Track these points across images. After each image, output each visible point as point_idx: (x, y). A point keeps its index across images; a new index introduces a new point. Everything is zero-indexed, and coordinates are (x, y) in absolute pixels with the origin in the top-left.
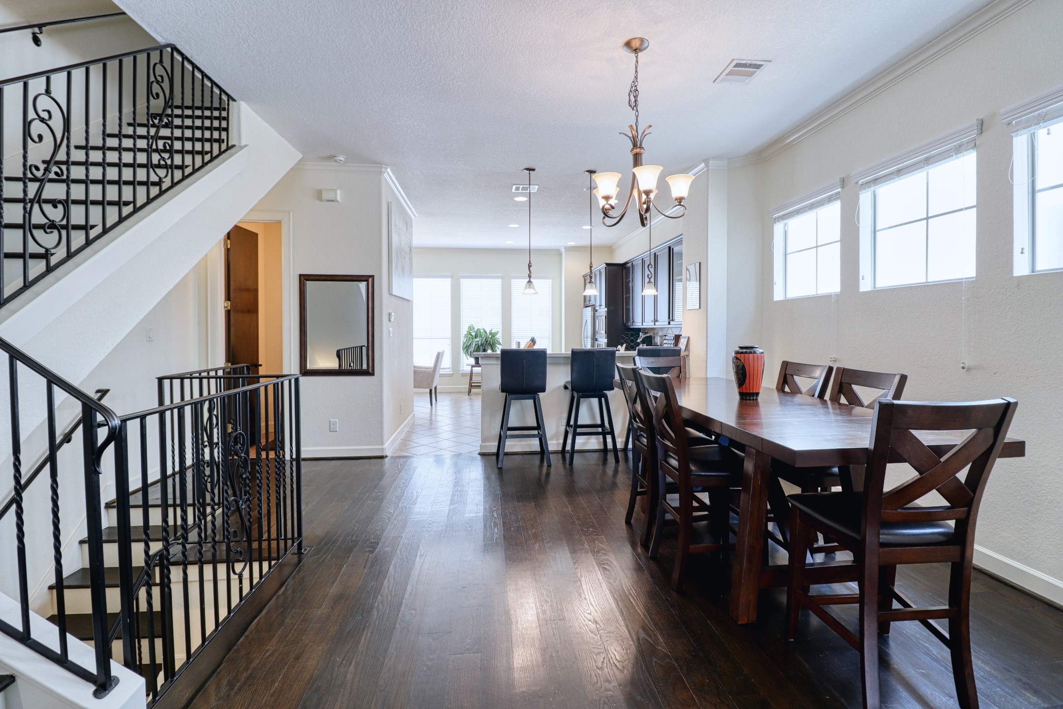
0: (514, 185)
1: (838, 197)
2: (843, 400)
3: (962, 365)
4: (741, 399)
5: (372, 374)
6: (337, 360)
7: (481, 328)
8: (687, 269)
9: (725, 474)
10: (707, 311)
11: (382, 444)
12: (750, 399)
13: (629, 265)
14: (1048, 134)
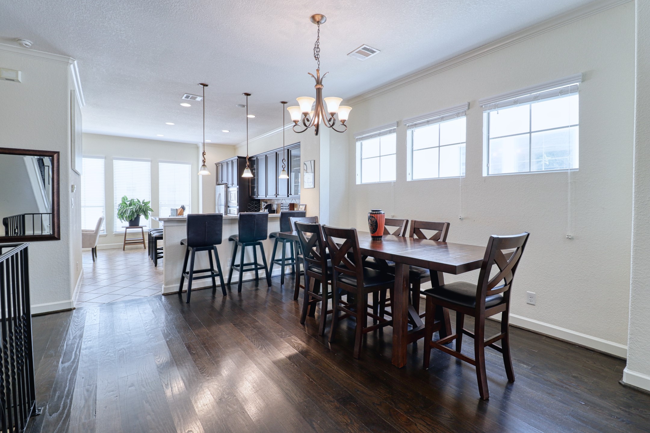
0: (186, 94)
1: (395, 131)
2: (415, 237)
3: (460, 217)
4: (373, 240)
5: (58, 238)
6: (4, 228)
7: (135, 198)
8: (304, 164)
9: (375, 285)
10: (319, 189)
11: (69, 298)
12: (379, 240)
13: (255, 158)
14: (498, 113)
